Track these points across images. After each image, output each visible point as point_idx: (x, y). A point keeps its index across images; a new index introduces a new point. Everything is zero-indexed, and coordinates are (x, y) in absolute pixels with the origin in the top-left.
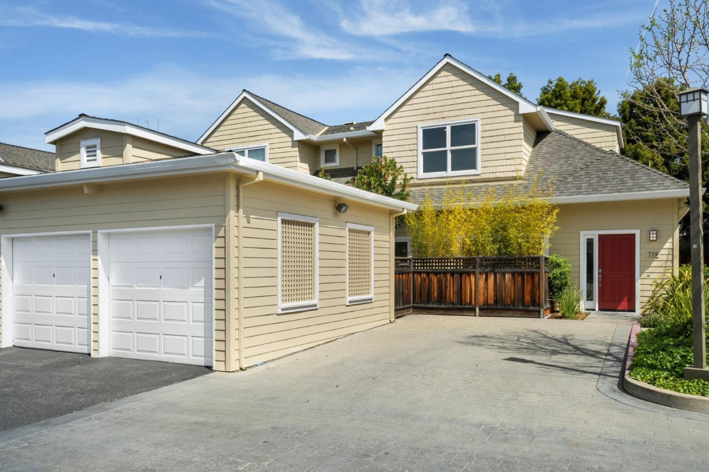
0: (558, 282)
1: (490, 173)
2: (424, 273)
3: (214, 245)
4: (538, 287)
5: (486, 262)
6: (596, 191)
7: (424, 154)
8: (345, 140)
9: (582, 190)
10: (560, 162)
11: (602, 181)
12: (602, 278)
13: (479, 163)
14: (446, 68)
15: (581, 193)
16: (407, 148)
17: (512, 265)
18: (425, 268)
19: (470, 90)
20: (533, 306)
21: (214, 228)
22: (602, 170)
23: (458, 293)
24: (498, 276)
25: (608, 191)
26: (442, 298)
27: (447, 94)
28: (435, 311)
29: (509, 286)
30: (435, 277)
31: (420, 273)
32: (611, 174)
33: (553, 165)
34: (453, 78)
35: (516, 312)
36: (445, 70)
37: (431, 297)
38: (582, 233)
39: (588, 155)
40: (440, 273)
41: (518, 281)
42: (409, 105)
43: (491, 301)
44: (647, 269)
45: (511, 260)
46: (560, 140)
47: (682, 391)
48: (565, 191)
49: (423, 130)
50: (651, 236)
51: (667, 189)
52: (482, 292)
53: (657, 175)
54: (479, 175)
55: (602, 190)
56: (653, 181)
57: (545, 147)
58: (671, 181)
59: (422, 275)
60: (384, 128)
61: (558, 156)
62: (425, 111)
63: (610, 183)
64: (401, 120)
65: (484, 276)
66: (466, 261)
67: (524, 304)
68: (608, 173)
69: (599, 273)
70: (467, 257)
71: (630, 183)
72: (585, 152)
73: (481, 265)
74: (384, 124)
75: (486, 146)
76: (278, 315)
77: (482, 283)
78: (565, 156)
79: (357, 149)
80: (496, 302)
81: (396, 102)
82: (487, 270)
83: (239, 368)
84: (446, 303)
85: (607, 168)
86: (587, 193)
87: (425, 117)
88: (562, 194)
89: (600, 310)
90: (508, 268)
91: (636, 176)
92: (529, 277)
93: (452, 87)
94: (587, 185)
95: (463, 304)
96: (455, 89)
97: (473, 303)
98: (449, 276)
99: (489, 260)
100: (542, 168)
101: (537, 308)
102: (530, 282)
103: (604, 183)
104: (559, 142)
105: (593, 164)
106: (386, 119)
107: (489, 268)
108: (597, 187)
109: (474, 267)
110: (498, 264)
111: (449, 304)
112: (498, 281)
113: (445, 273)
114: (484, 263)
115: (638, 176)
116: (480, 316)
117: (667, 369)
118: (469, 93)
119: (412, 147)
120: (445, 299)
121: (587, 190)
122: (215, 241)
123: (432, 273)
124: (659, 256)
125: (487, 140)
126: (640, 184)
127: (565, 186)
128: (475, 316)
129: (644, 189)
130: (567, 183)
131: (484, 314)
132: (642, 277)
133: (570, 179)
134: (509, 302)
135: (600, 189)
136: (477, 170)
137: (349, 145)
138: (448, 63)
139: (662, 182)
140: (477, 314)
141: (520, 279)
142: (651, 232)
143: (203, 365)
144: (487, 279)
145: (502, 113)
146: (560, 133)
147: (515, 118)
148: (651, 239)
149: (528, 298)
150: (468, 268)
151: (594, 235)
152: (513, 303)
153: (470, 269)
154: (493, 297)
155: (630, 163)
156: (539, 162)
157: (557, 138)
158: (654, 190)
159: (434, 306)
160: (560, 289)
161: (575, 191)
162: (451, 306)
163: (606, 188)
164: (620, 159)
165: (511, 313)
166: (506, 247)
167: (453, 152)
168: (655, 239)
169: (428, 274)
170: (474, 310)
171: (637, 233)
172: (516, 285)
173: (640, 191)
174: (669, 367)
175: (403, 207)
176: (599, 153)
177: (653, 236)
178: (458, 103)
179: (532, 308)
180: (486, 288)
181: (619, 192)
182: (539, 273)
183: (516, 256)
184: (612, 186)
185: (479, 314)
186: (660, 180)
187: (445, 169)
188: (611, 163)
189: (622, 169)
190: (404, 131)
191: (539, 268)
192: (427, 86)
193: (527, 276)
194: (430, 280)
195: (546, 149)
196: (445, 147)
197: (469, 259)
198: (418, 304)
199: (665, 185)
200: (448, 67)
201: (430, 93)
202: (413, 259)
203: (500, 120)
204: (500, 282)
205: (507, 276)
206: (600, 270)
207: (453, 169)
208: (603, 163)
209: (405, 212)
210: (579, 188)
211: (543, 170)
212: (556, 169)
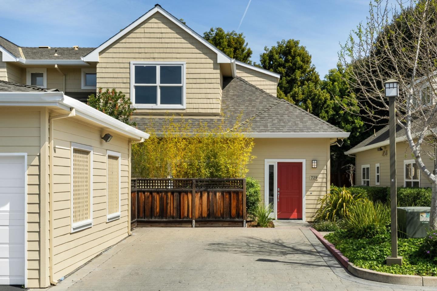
0: (252, 198)
1: (193, 108)
2: (147, 191)
3: (27, 173)
4: (241, 202)
5: (201, 183)
6: (278, 130)
7: (136, 87)
8: (56, 66)
9: (269, 128)
10: (245, 104)
11: (281, 122)
12: (280, 195)
13: (185, 100)
14: (156, 16)
15: (268, 131)
16: (120, 80)
17: (221, 185)
18: (148, 187)
19: (177, 38)
20: (238, 218)
21: (26, 157)
22: (280, 114)
23: (177, 208)
24: (211, 194)
25: (287, 130)
26: (163, 212)
27: (157, 38)
28: (157, 224)
29: (219, 202)
30: (158, 196)
31: (144, 192)
32: (286, 117)
33: (241, 106)
34: (162, 25)
35: (225, 223)
36: (155, 18)
37: (154, 212)
38: (266, 160)
39: (265, 100)
40: (161, 192)
41: (226, 198)
42: (122, 43)
43: (205, 215)
44: (310, 188)
45: (221, 182)
46: (242, 86)
47: (394, 273)
48: (256, 128)
49: (136, 67)
50: (313, 164)
51: (326, 132)
52: (198, 208)
53: (317, 120)
54: (184, 109)
55: (282, 129)
56: (316, 125)
57: (232, 90)
58: (328, 126)
59: (146, 193)
60: (98, 61)
61: (243, 99)
62: (137, 50)
63: (287, 124)
64: (114, 55)
65: (199, 193)
66: (184, 182)
67: (231, 217)
68: (284, 116)
69: (278, 192)
70: (184, 179)
71: (301, 125)
72: (262, 97)
73: (197, 186)
74: (99, 57)
75: (190, 86)
76: (71, 234)
77: (197, 200)
78: (248, 99)
79: (65, 75)
80: (209, 215)
81: (110, 39)
82: (201, 189)
83: (50, 284)
84: (167, 217)
85: (282, 112)
86: (272, 131)
87: (137, 55)
88: (254, 130)
89: (279, 219)
90: (219, 188)
91: (304, 120)
92: (235, 195)
93: (161, 33)
94: (271, 124)
95: (182, 217)
96: (164, 36)
97: (190, 217)
98: (169, 194)
99: (203, 182)
100: (233, 108)
101: (241, 220)
102: (235, 199)
103: (283, 124)
104: (241, 87)
105: (272, 108)
106: (101, 53)
107: (203, 188)
108: (278, 126)
109: (191, 187)
110: (210, 185)
111: (169, 218)
112: (210, 198)
113: (166, 192)
114: (199, 184)
115: (305, 120)
116: (196, 227)
117: (374, 260)
118: (176, 40)
119: (125, 81)
120: (166, 214)
121: (272, 128)
122: (28, 169)
123: (154, 192)
124: (318, 179)
125: (191, 81)
126: (307, 126)
127: (255, 124)
128: (192, 227)
129: (311, 130)
130: (256, 122)
131: (199, 225)
132: (307, 194)
133: (258, 119)
134: (219, 215)
135: (281, 128)
136: (183, 105)
137: (59, 71)
138: (158, 12)
139: (321, 126)
140: (194, 226)
141: (228, 196)
142: (313, 162)
143: (9, 284)
144: (201, 197)
145: (203, 61)
146: (240, 79)
147: (214, 65)
148: (313, 166)
149: (234, 211)
150: (186, 188)
151: (274, 162)
152: (222, 216)
153: (188, 189)
154: (206, 211)
155: (298, 110)
156: (229, 102)
157: (239, 83)
158: (318, 132)
159: (157, 220)
160: (254, 204)
161: (264, 128)
162: (171, 219)
163: (285, 128)
164: (291, 106)
165: (221, 224)
166: (217, 171)
167: (161, 88)
168: (316, 166)
169: (151, 193)
170: (191, 222)
171: (304, 161)
172: (225, 202)
173: (308, 132)
174: (375, 258)
175: (141, 136)
176: (272, 99)
177: (314, 165)
178: (166, 47)
179: (237, 219)
180: (201, 204)
181: (295, 132)
182: (242, 192)
183: (225, 179)
184: (289, 126)
185: (195, 225)
186: (319, 124)
187: (155, 102)
188: (285, 108)
189: (293, 114)
190: (118, 65)
191: (242, 188)
192: (139, 29)
193: (234, 194)
194: (153, 198)
195: (233, 92)
196: (155, 83)
197: (187, 181)
198: (142, 218)
199: (324, 128)
200: (158, 15)
201: (142, 35)
202: (138, 180)
203: (202, 66)
204: (212, 199)
205: (217, 194)
206: (279, 189)
207: (162, 103)
208: (279, 108)
209: (142, 141)
210: (266, 126)
211: (234, 109)
212: (244, 109)
